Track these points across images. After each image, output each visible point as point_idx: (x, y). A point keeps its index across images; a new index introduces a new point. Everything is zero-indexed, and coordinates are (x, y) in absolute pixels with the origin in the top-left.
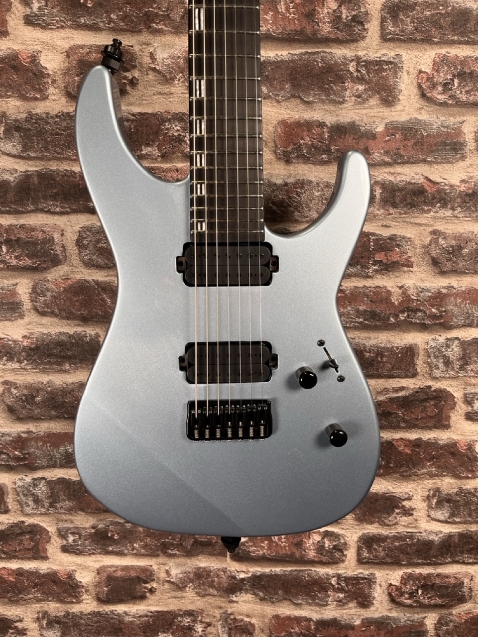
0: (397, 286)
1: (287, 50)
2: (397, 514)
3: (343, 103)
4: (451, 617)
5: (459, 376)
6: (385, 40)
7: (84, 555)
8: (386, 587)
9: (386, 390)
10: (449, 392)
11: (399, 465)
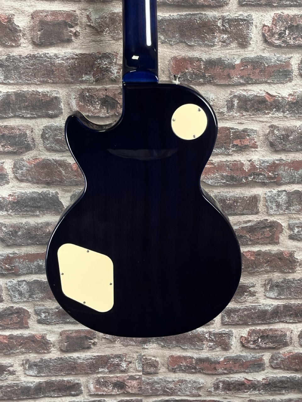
0: (248, 160)
1: (177, 12)
2: (246, 295)
3: (214, 46)
4: (279, 355)
5: (285, 213)
6: (241, 5)
7: (52, 325)
8: (239, 338)
9: (239, 223)
10: (279, 223)
11: (247, 267)
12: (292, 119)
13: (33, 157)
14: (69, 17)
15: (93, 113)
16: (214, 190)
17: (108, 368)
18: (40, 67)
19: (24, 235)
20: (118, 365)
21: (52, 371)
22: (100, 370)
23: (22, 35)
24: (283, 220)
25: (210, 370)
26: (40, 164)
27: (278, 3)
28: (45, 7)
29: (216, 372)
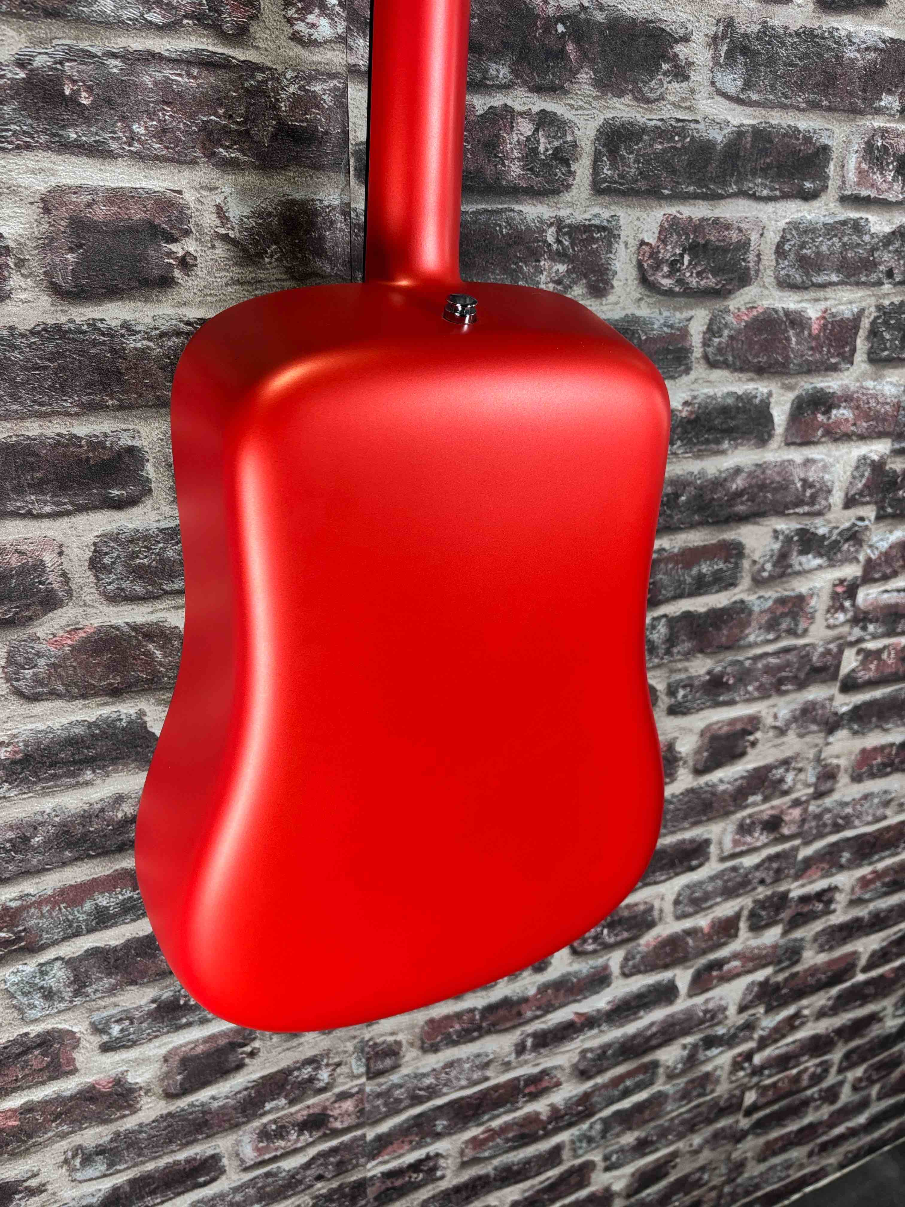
12: (686, 458)
13: (68, 625)
14: (163, 210)
17: (286, 1097)
18: (80, 361)
19: (50, 842)
20: (311, 1080)
21: (146, 1151)
22: (268, 1106)
23: (16, 265)
24: (660, 677)
25: (509, 1020)
26: (91, 641)
27: (671, 190)
28: (84, 175)
29: (520, 1019)
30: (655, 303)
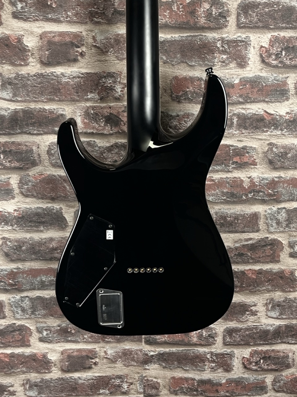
1: (178, 34)
3: (213, 66)
5: (286, 231)
6: (240, 27)
7: (53, 343)
8: (241, 359)
9: (240, 240)
10: (279, 240)
11: (249, 285)
12: (289, 137)
13: (39, 173)
14: (76, 38)
15: (97, 130)
16: (215, 207)
17: (109, 390)
18: (48, 85)
19: (28, 250)
20: (119, 386)
21: (52, 392)
22: (101, 391)
23: (31, 55)
24: (284, 237)
25: (212, 392)
26: (46, 179)
27: (274, 26)
28: (53, 28)
29: (218, 394)
30: (269, 71)
